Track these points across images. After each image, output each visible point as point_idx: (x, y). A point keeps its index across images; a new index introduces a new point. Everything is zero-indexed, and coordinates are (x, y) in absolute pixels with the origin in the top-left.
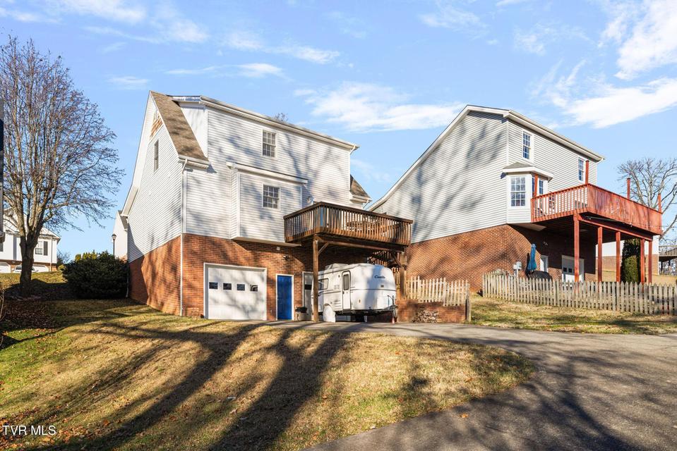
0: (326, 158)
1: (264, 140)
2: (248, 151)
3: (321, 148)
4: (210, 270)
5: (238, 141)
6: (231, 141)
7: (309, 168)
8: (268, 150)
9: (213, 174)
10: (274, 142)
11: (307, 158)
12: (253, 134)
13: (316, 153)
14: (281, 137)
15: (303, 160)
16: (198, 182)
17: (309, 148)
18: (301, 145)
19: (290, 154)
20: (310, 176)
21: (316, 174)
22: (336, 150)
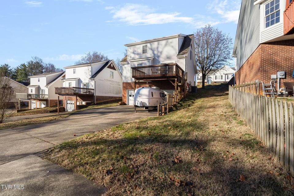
0: (166, 45)
1: (143, 49)
2: (138, 54)
3: (164, 42)
4: (130, 91)
5: (135, 52)
6: (134, 53)
7: (158, 52)
8: (144, 51)
9: (129, 65)
10: (146, 48)
11: (158, 48)
12: (139, 48)
13: (161, 45)
14: (149, 45)
15: (156, 49)
16: (125, 68)
17: (158, 44)
18: (155, 45)
19: (151, 49)
20: (159, 54)
21: (161, 53)
22: (170, 40)
